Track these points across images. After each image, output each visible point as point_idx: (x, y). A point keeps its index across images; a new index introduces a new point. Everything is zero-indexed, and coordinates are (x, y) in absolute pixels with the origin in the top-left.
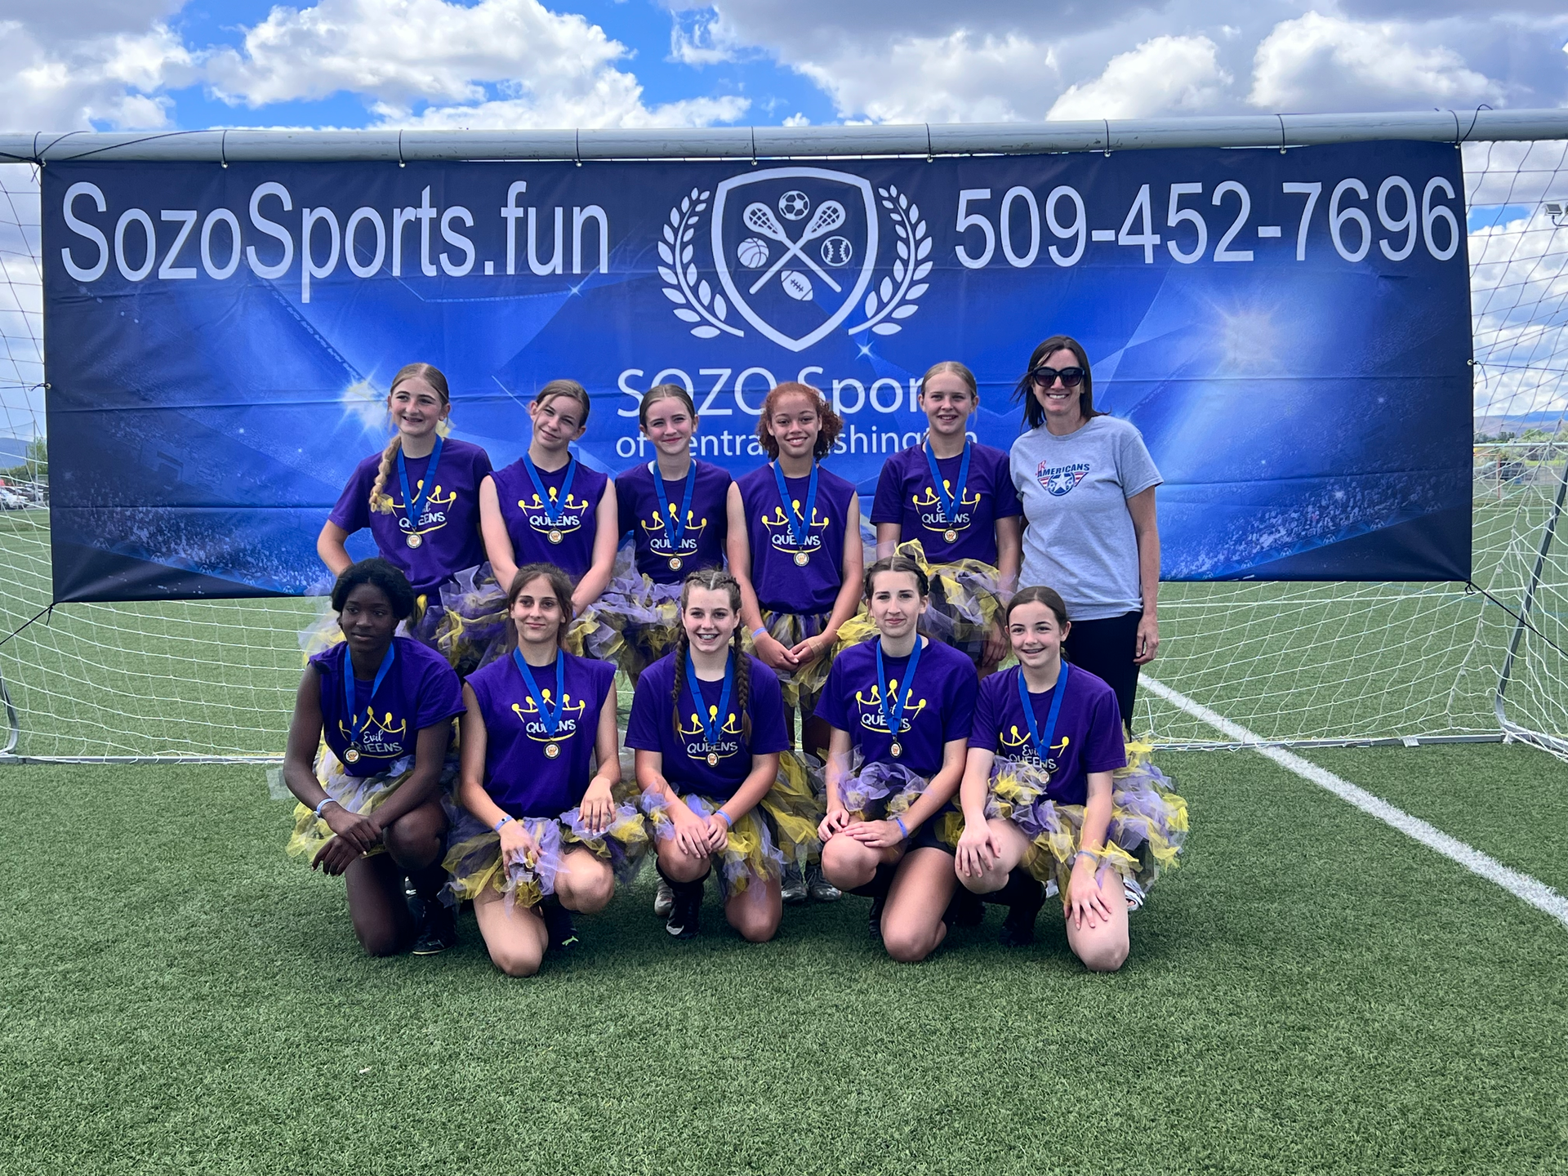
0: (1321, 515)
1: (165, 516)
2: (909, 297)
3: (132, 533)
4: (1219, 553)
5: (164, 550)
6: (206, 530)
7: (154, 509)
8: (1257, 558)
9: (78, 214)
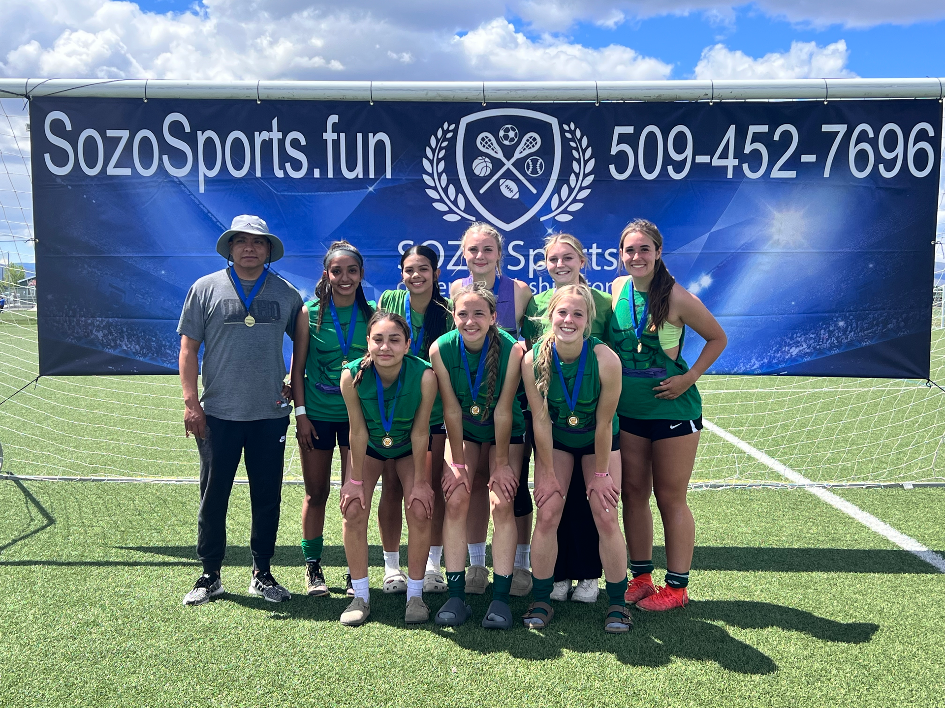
0: (829, 336)
1: (114, 324)
2: (578, 198)
3: (92, 333)
4: (764, 358)
5: (113, 344)
6: (141, 333)
7: (106, 320)
8: (789, 362)
9: (53, 132)
